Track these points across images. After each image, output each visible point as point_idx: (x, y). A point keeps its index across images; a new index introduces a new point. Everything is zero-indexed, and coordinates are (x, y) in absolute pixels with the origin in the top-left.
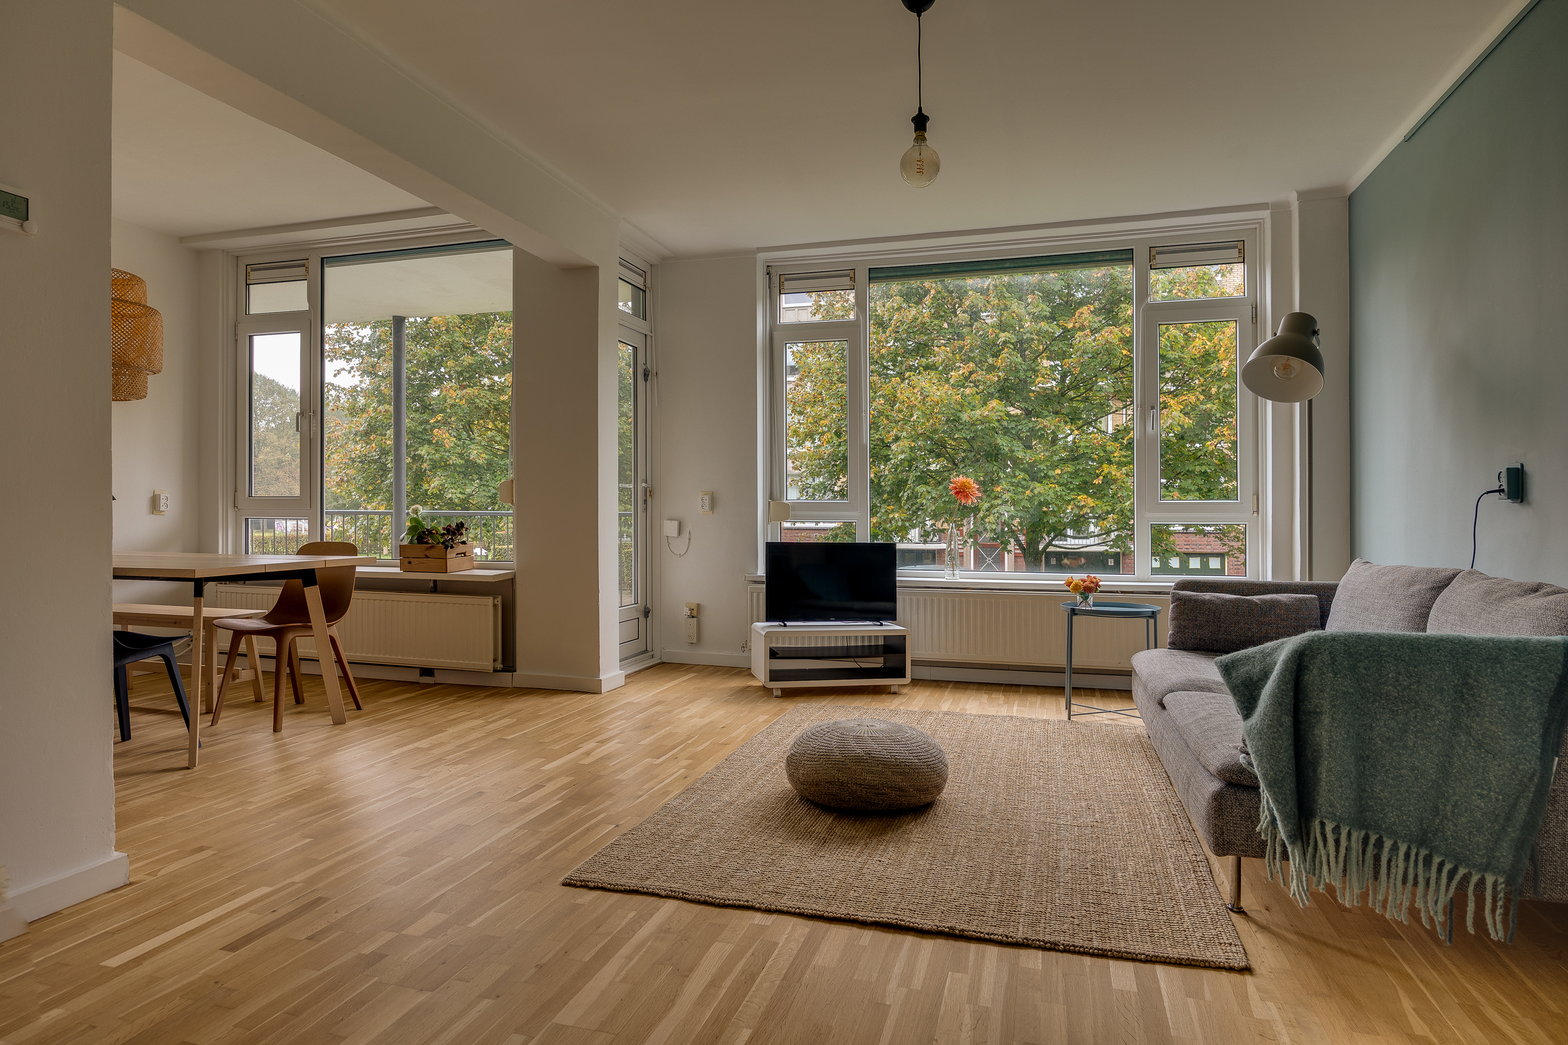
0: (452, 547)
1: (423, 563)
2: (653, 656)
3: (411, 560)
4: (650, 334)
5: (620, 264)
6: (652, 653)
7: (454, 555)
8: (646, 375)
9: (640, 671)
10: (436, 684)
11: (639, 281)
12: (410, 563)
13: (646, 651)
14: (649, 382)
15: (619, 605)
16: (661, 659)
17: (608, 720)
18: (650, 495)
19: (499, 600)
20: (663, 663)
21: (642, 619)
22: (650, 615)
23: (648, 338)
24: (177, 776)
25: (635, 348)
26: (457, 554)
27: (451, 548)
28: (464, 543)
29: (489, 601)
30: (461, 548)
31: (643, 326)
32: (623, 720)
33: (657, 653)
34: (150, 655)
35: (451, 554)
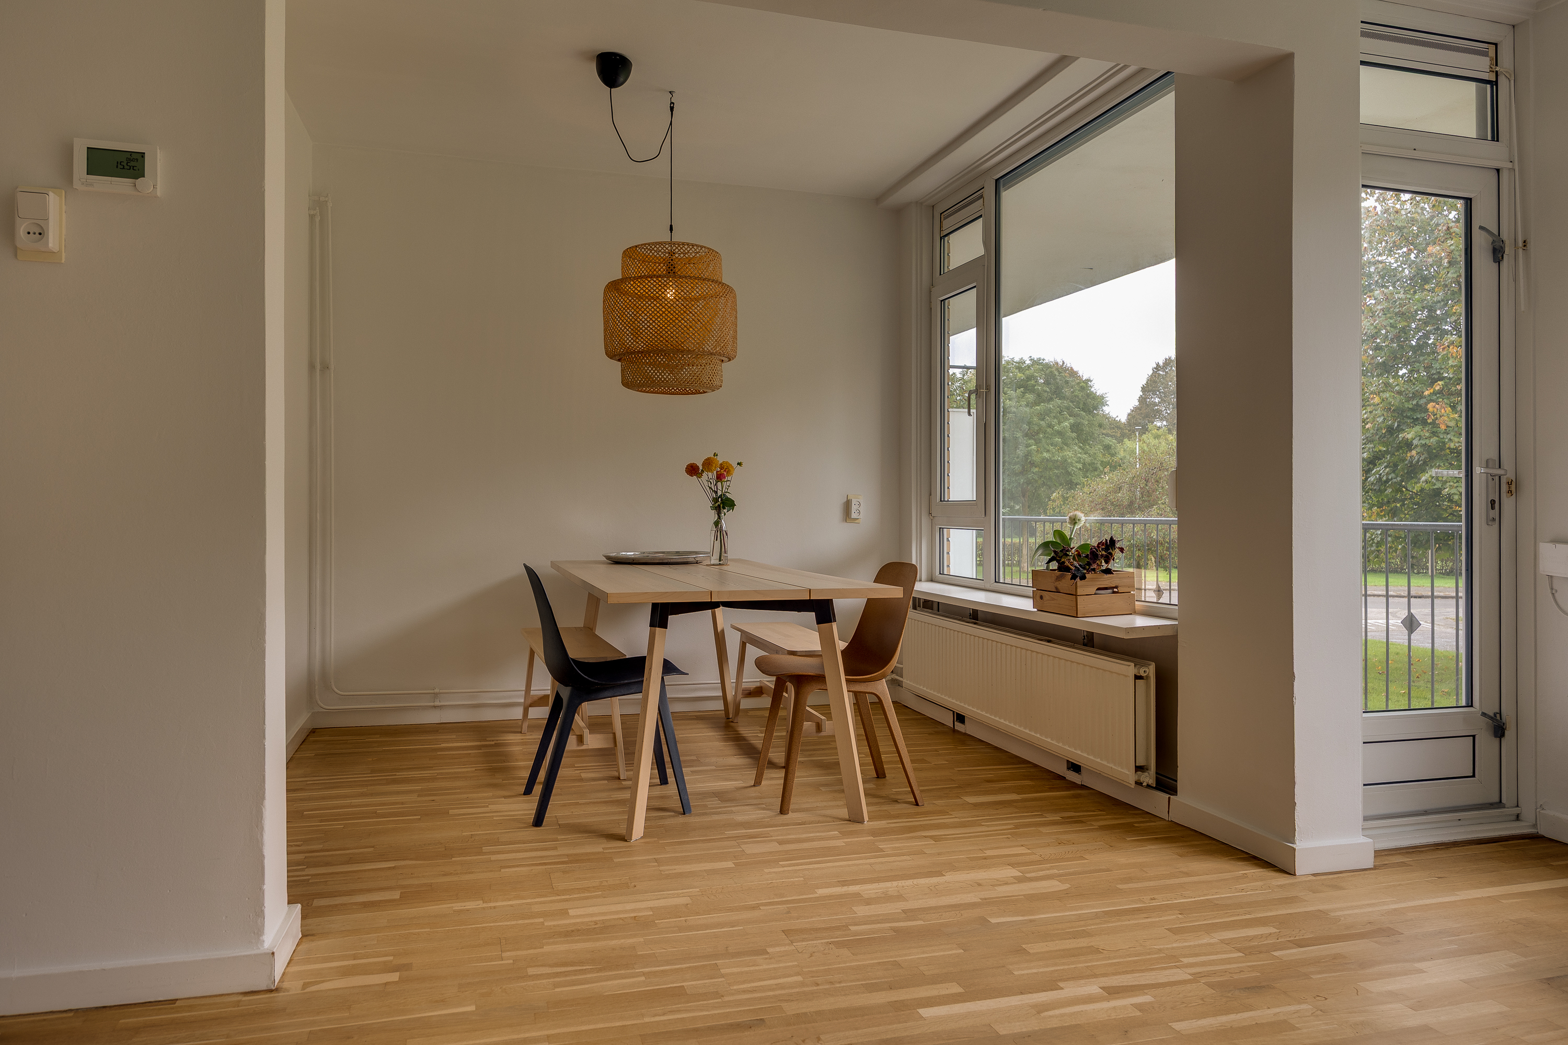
0: (1083, 578)
1: (1054, 599)
2: (1518, 818)
3: (1044, 593)
4: (1510, 165)
5: (1364, 34)
6: (1516, 811)
7: (1093, 590)
8: (1497, 253)
9: (1455, 844)
10: (1083, 787)
11: (1480, 65)
12: (1041, 597)
13: (1499, 804)
14: (1505, 264)
15: (1361, 707)
16: (1535, 826)
17: (1212, 941)
18: (1510, 492)
19: (1150, 670)
20: (1535, 838)
21: (1486, 742)
22: (1510, 734)
23: (1505, 176)
24: (599, 847)
25: (1468, 202)
26: (1099, 589)
27: (1081, 579)
28: (1108, 571)
29: (1128, 669)
30: (1106, 580)
31: (1494, 154)
32: (1239, 950)
33: (1527, 811)
34: (632, 691)
35: (1085, 587)
